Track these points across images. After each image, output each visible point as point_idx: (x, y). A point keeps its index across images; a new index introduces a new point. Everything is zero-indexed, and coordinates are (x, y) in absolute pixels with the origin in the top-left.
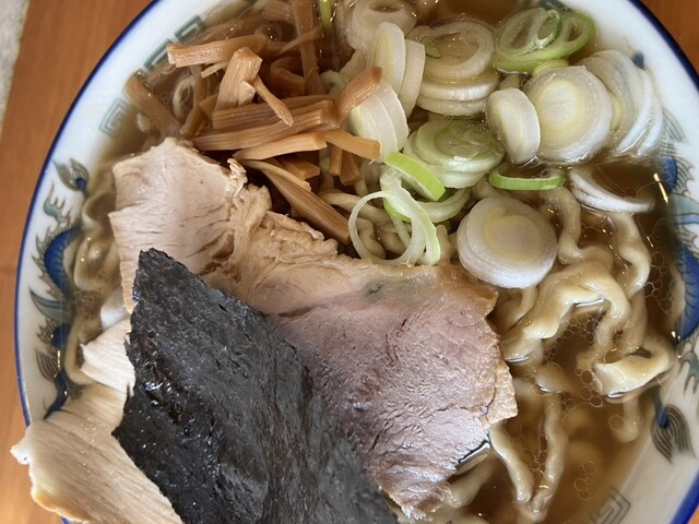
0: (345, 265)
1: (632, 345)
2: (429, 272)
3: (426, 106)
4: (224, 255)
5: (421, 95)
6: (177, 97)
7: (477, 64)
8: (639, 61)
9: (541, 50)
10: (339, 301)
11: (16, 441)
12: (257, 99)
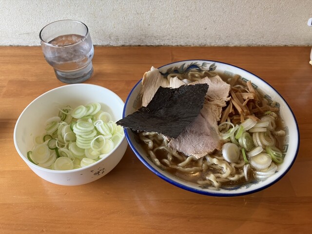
0: (216, 123)
1: (218, 180)
2: (220, 138)
3: (254, 135)
4: (209, 100)
5: (256, 133)
6: (238, 86)
7: (266, 143)
8: (276, 172)
9: (273, 154)
10: (208, 123)
11: (155, 67)
12: (245, 100)
